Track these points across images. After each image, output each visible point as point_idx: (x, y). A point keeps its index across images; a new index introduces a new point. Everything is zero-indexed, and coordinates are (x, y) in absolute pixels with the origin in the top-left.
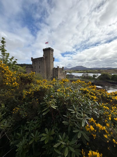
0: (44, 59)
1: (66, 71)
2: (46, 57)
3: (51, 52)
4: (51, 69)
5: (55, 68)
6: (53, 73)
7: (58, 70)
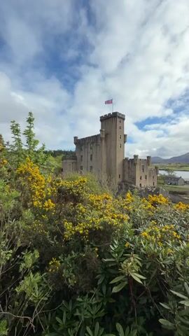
0: (101, 139)
1: (156, 168)
2: (106, 135)
3: (118, 123)
4: (119, 161)
5: (126, 159)
6: (124, 171)
7: (135, 165)
